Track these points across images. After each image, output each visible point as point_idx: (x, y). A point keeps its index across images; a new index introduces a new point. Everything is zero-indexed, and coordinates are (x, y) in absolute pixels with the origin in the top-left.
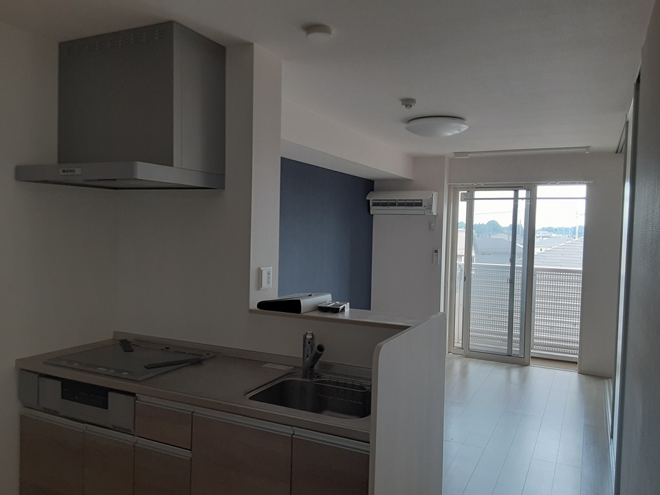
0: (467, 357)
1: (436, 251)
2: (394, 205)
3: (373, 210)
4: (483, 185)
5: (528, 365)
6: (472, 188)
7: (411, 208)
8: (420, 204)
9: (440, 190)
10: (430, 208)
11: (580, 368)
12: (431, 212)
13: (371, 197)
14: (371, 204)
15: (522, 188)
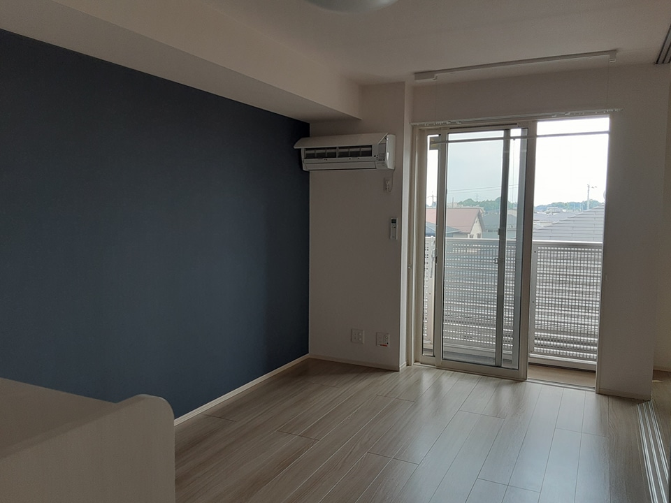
0: (440, 368)
1: (394, 221)
2: (333, 155)
3: (307, 165)
4: (459, 124)
5: (524, 380)
6: (445, 128)
7: (355, 159)
8: (369, 154)
9: (398, 133)
10: (383, 158)
11: (598, 383)
12: (385, 165)
13: (302, 145)
14: (303, 157)
15: (515, 125)
